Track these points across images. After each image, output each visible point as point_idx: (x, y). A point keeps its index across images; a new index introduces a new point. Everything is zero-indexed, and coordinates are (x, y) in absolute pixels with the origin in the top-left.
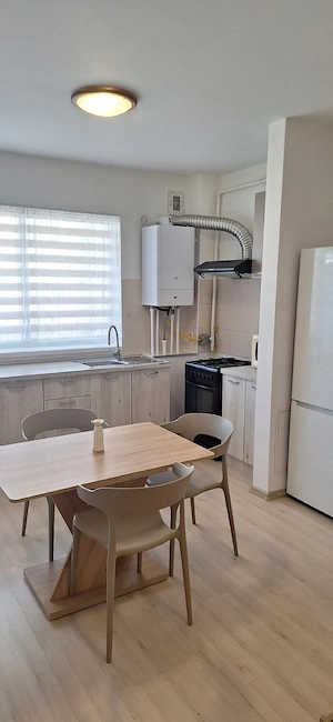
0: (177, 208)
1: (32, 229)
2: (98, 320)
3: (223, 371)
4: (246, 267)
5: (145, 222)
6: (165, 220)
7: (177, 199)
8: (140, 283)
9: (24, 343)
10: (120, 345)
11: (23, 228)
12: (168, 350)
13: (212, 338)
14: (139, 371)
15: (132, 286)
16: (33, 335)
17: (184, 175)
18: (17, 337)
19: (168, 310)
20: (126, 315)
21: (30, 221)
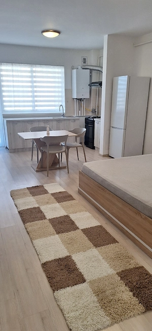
0: (85, 62)
1: (35, 72)
2: (57, 103)
3: (95, 119)
4: (101, 84)
5: (73, 68)
6: (80, 67)
7: (85, 59)
8: (71, 90)
9: (33, 110)
10: (64, 112)
11: (32, 72)
12: (81, 114)
13: (97, 110)
14: (69, 120)
15: (68, 91)
16: (36, 108)
17: (87, 50)
18: (31, 108)
19: (80, 100)
20: (67, 102)
21: (34, 69)
